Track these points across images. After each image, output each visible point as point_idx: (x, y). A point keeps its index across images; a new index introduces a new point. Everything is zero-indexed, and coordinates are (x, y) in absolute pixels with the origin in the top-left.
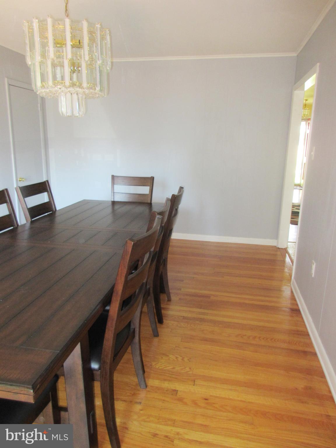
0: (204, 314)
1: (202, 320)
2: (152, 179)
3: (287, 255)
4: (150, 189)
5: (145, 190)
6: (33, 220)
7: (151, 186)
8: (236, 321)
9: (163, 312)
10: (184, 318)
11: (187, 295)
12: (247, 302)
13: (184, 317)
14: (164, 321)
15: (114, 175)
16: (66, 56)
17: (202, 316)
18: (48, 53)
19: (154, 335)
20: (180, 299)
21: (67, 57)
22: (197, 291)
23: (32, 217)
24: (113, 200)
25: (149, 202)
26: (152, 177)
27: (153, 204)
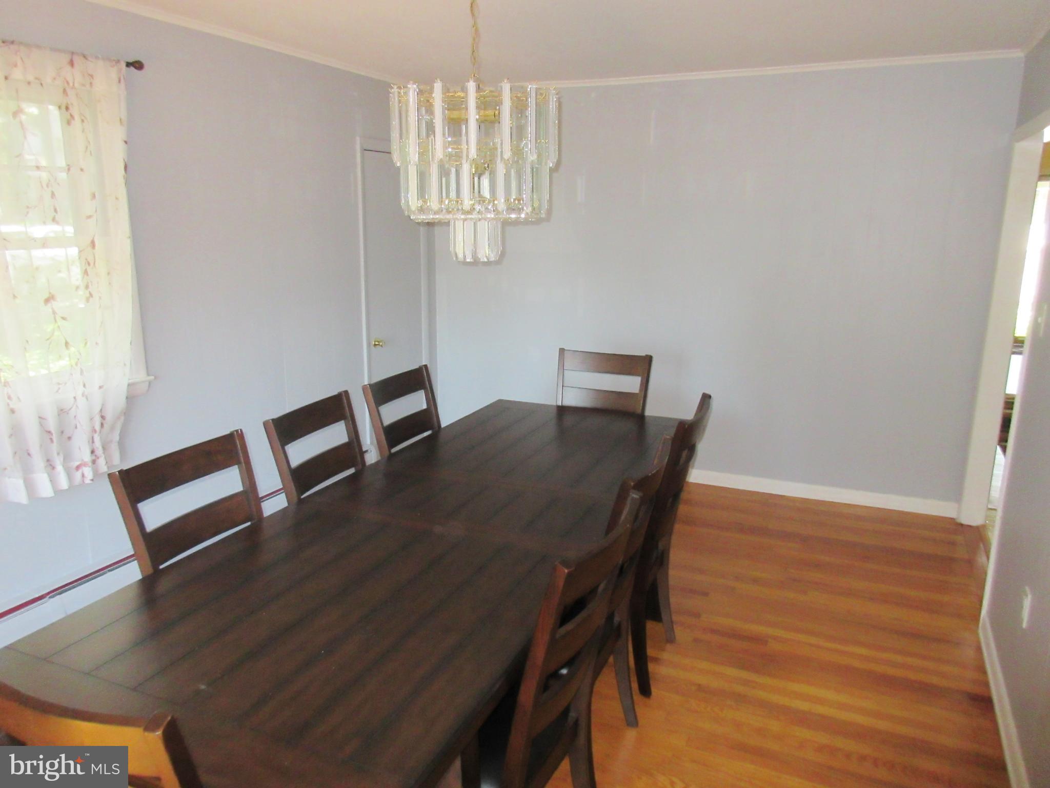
0: (746, 683)
1: (741, 699)
2: (648, 360)
3: (982, 545)
4: (641, 385)
5: (630, 384)
6: (394, 450)
7: (646, 375)
8: (820, 709)
9: (651, 667)
10: (700, 688)
11: (713, 631)
12: (856, 664)
13: (699, 685)
14: (654, 690)
15: (566, 349)
16: (468, 152)
17: (739, 689)
18: (432, 146)
19: (627, 720)
20: (696, 640)
21: (467, 156)
22: (738, 624)
23: (392, 444)
24: (560, 404)
25: (639, 411)
26: (647, 356)
27: (647, 420)
